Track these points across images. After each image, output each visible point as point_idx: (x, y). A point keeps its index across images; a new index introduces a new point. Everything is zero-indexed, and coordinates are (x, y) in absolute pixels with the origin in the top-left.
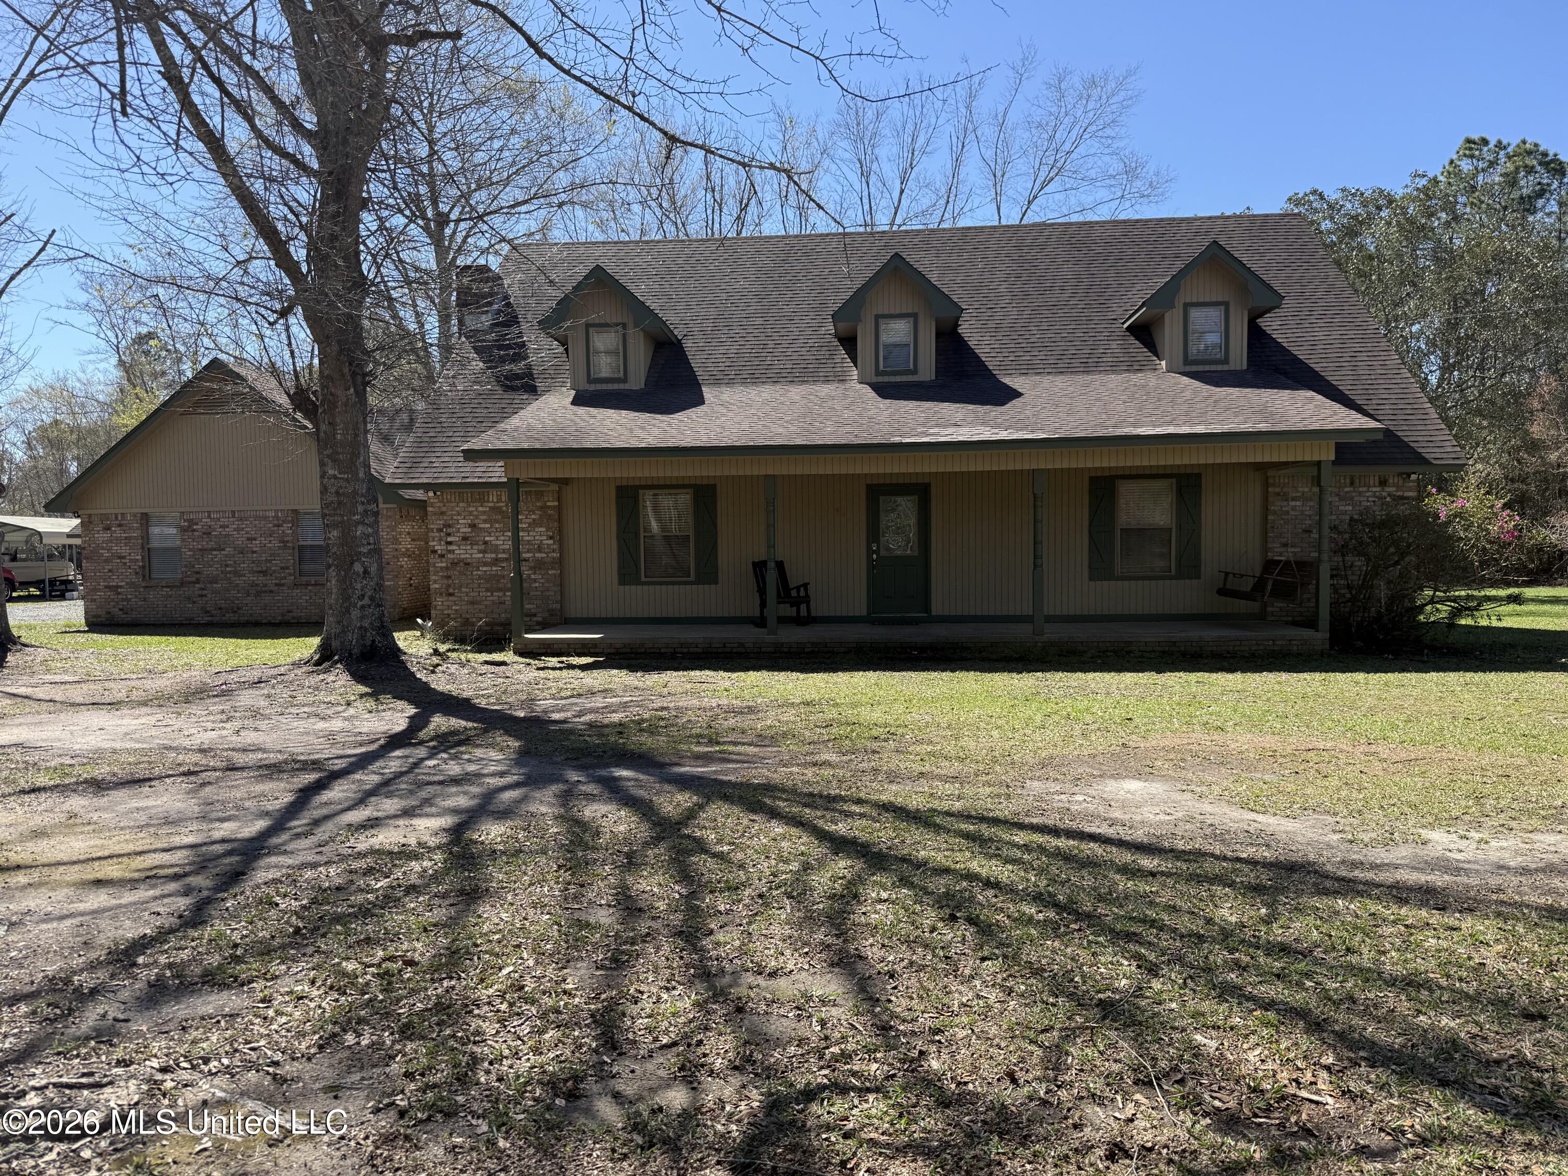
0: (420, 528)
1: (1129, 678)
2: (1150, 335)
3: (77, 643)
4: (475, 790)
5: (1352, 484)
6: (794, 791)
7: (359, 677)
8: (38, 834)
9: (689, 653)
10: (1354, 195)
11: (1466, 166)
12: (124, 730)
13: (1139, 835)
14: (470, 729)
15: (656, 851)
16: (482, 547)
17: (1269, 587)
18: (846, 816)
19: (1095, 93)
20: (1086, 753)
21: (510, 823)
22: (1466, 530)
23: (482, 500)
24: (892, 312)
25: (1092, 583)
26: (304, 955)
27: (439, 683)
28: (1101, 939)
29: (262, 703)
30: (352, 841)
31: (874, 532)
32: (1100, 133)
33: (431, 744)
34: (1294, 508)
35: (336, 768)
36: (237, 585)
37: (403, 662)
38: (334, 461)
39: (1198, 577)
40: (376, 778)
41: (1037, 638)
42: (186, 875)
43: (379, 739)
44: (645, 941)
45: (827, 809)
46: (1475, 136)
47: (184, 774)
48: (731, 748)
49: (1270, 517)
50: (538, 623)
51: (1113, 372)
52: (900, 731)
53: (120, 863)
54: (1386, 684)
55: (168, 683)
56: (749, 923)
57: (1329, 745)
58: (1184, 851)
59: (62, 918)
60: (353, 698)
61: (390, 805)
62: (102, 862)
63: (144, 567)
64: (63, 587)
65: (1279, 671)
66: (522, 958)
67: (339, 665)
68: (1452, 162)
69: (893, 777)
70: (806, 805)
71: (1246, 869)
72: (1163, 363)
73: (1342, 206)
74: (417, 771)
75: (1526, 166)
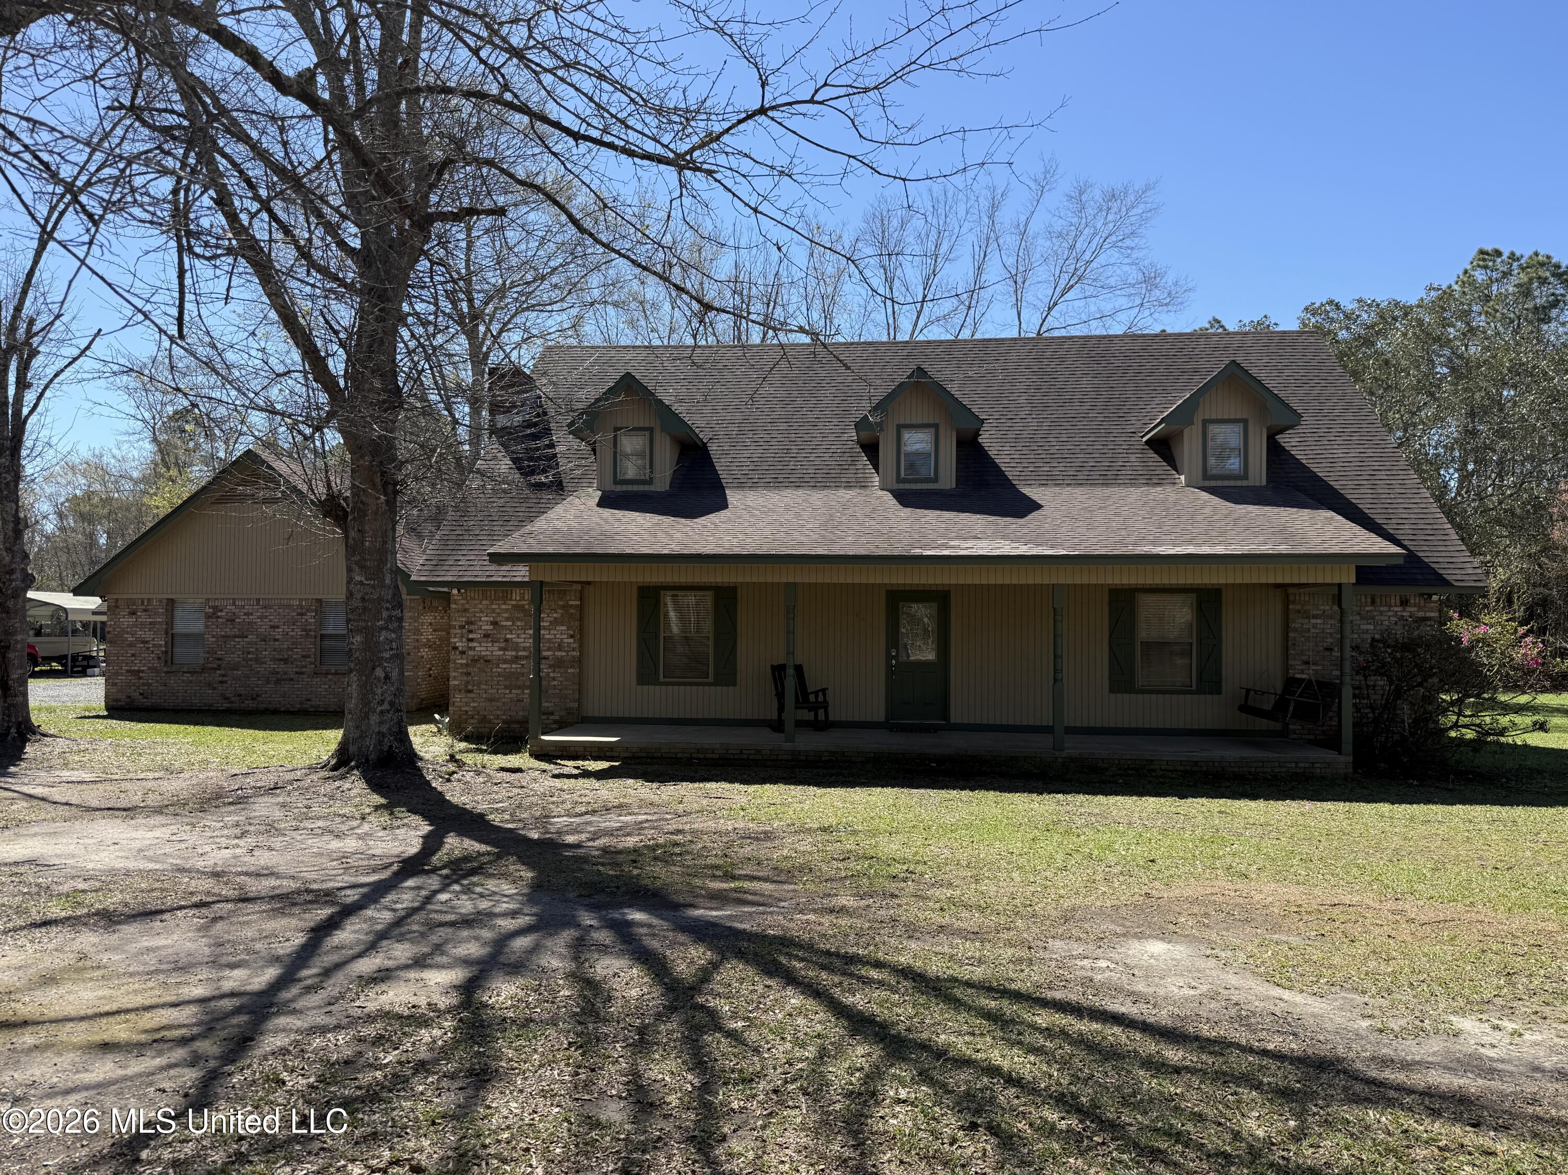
0: (442, 618)
1: (1151, 803)
2: (1169, 449)
3: (95, 730)
4: (487, 934)
5: (1373, 603)
6: (810, 947)
7: (375, 786)
8: (48, 980)
9: (705, 759)
10: (1370, 306)
11: (1480, 276)
12: (137, 845)
13: (1162, 1016)
14: (483, 855)
15: (669, 1026)
16: (503, 645)
17: (1291, 708)
18: (864, 983)
19: (1115, 206)
20: (1109, 904)
21: (520, 981)
22: (1488, 657)
23: (505, 598)
24: (914, 422)
25: (1112, 695)
26: (309, 1153)
27: (455, 794)
28: (1125, 1157)
29: (277, 813)
30: (362, 998)
31: (893, 639)
32: (1120, 244)
33: (445, 872)
34: (1315, 626)
35: (349, 900)
36: (258, 672)
37: (419, 770)
38: (362, 567)
39: (1219, 692)
40: (387, 916)
41: (1057, 753)
42: (193, 1039)
43: (391, 864)
44: (656, 1148)
45: (844, 974)
46: (1489, 248)
47: (197, 906)
48: (747, 885)
49: (1291, 635)
50: (555, 722)
51: (1132, 485)
52: (920, 868)
53: (127, 1021)
54: (1412, 819)
55: (184, 785)
56: (764, 1127)
57: (1356, 899)
58: (1208, 1040)
59: (67, 1092)
60: (368, 810)
61: (401, 952)
62: (111, 1019)
63: (166, 652)
64: (85, 663)
65: (1303, 799)
66: (531, 1166)
67: (355, 772)
68: (1466, 272)
69: (912, 931)
70: (823, 967)
71: (1273, 1065)
72: (1183, 477)
73: (1358, 316)
74: (429, 907)
75: (1540, 278)
